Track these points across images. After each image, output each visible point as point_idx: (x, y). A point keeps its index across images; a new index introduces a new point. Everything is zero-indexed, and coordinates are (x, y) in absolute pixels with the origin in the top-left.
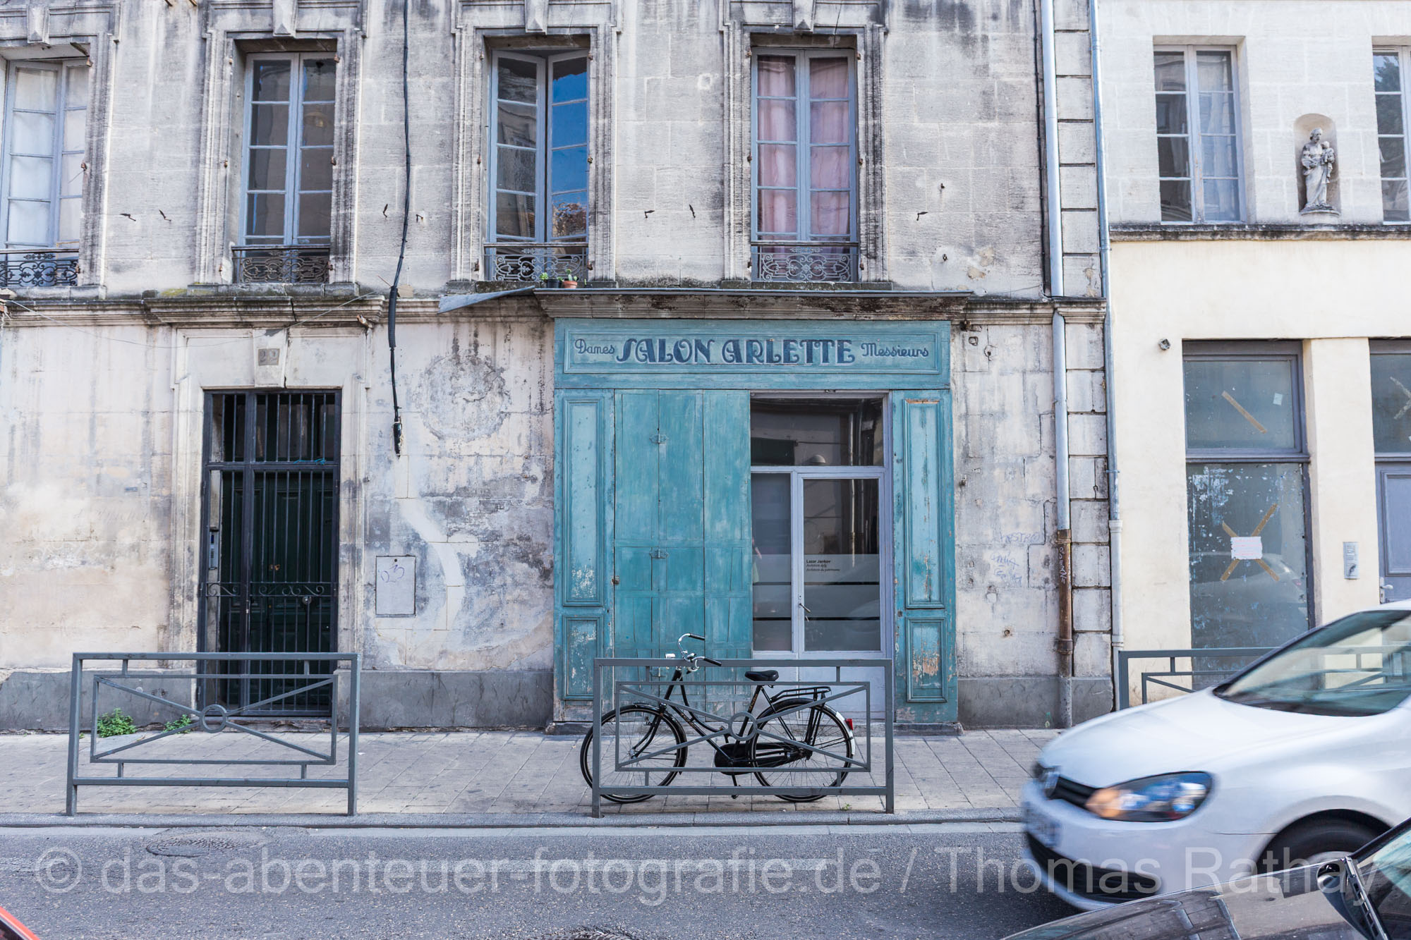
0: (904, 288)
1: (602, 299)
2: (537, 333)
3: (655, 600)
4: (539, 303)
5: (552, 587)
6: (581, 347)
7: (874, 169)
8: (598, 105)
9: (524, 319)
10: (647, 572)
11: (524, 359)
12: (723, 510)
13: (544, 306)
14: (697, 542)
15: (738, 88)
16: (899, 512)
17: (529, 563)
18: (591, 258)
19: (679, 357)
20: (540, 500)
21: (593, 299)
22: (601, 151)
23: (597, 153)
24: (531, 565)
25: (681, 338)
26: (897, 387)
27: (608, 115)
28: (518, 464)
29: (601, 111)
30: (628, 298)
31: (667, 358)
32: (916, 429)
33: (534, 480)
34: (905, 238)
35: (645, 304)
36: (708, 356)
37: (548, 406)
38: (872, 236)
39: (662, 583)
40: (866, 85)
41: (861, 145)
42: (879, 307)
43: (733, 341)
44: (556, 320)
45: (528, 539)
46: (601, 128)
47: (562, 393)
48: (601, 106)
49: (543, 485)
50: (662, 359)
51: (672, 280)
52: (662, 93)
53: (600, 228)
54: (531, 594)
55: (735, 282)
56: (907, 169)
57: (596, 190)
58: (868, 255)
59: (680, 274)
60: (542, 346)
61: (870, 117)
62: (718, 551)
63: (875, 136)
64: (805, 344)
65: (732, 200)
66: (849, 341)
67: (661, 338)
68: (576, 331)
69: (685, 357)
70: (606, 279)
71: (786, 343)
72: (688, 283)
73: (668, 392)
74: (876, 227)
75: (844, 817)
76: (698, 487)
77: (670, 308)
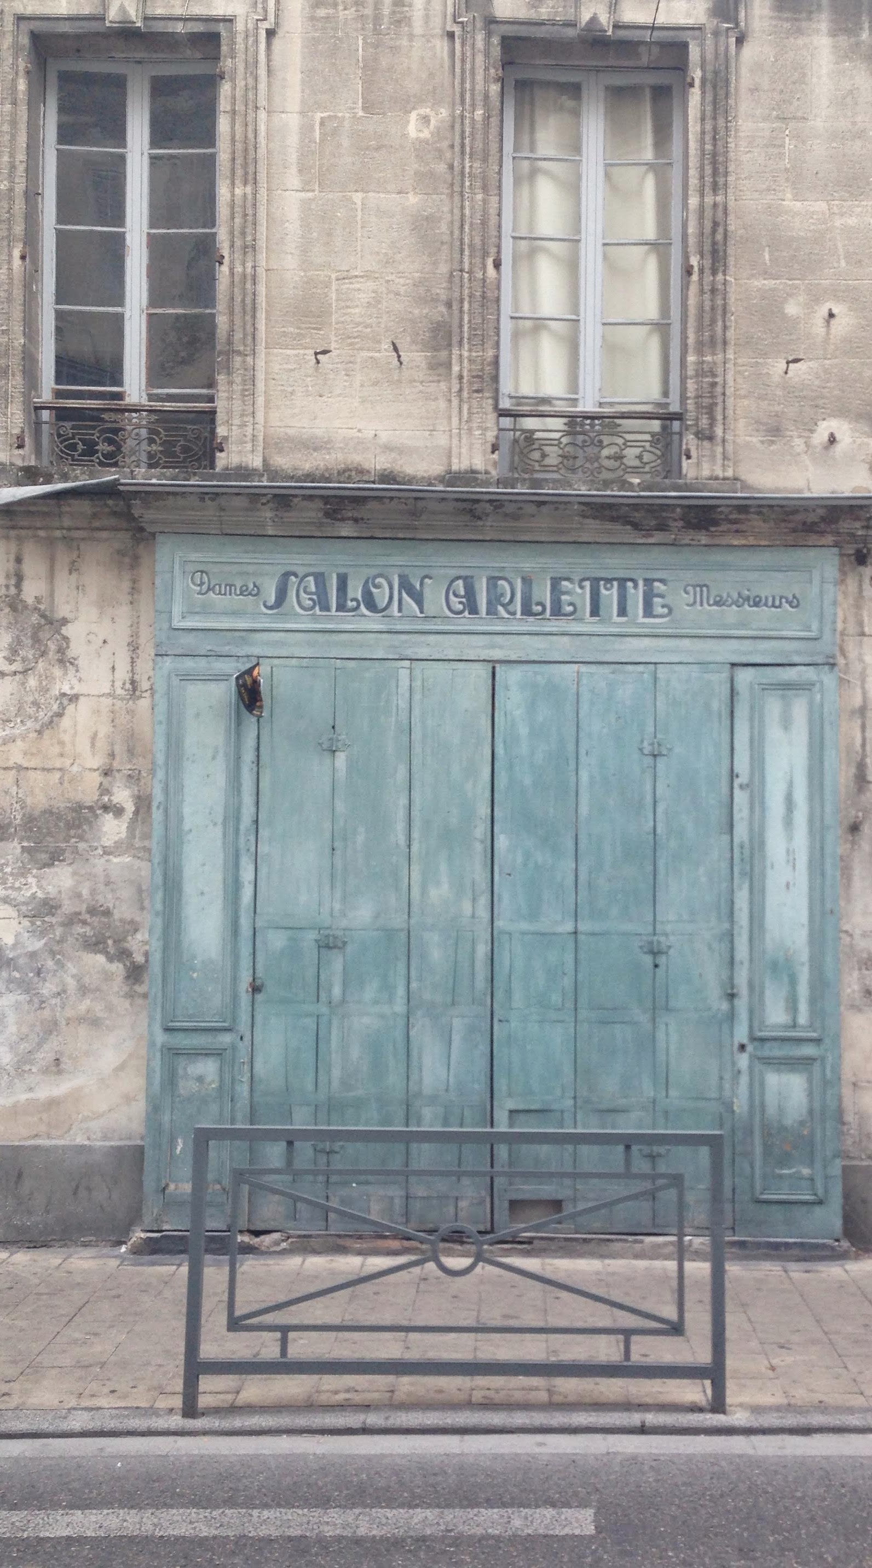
0: (759, 491)
1: (238, 502)
2: (127, 560)
3: (324, 1020)
4: (129, 506)
5: (145, 996)
6: (202, 584)
7: (713, 283)
8: (233, 159)
9: (105, 534)
10: (311, 972)
11: (104, 603)
12: (443, 867)
13: (136, 512)
14: (398, 921)
15: (479, 136)
16: (743, 874)
17: (106, 953)
18: (221, 431)
19: (371, 605)
20: (130, 846)
21: (222, 501)
22: (238, 243)
23: (232, 246)
24: (110, 959)
25: (373, 572)
26: (744, 659)
27: (251, 178)
28: (91, 783)
29: (239, 172)
30: (283, 500)
31: (351, 604)
32: (774, 733)
33: (118, 811)
34: (764, 404)
35: (313, 512)
36: (419, 602)
37: (145, 685)
38: (706, 401)
39: (337, 991)
40: (703, 133)
41: (692, 241)
42: (715, 523)
43: (465, 579)
44: (160, 538)
45: (107, 913)
46: (238, 201)
47: (168, 663)
48: (239, 161)
49: (133, 821)
50: (341, 607)
51: (361, 471)
52: (345, 142)
53: (238, 380)
54: (110, 1008)
55: (470, 476)
56: (770, 283)
57: (231, 313)
58: (700, 435)
59: (378, 462)
60: (134, 581)
61: (707, 190)
62: (433, 938)
63: (715, 224)
64: (587, 584)
65: (466, 335)
66: (661, 581)
67: (342, 570)
68: (194, 556)
69: (382, 603)
70: (246, 469)
71: (555, 582)
72: (387, 477)
73: (352, 664)
74: (714, 385)
75: (636, 1419)
76: (400, 827)
77: (356, 520)
